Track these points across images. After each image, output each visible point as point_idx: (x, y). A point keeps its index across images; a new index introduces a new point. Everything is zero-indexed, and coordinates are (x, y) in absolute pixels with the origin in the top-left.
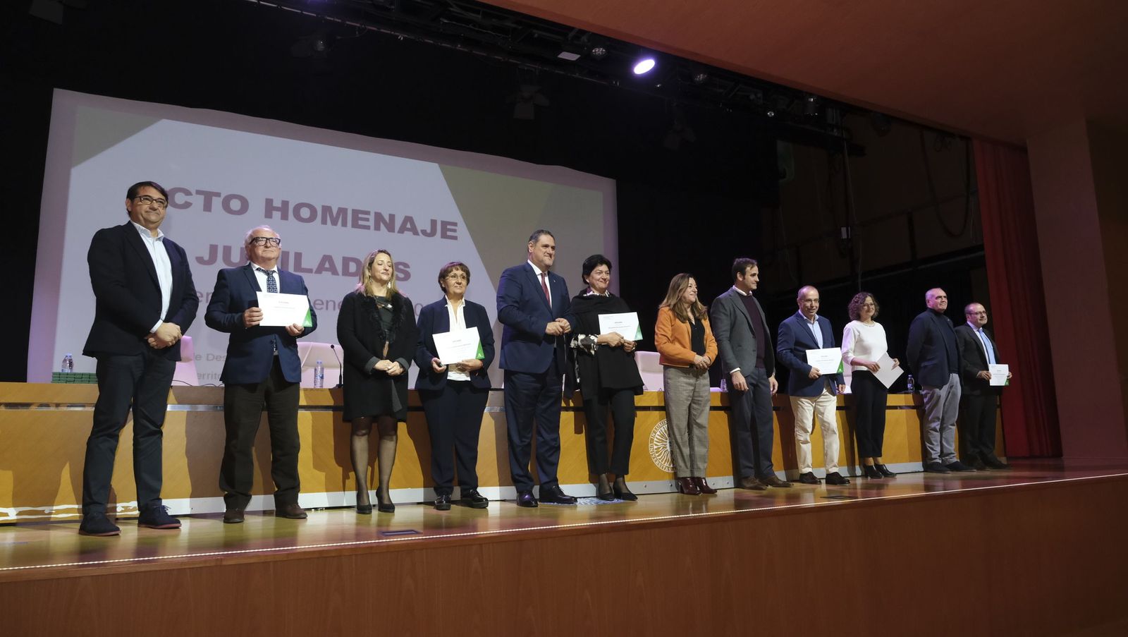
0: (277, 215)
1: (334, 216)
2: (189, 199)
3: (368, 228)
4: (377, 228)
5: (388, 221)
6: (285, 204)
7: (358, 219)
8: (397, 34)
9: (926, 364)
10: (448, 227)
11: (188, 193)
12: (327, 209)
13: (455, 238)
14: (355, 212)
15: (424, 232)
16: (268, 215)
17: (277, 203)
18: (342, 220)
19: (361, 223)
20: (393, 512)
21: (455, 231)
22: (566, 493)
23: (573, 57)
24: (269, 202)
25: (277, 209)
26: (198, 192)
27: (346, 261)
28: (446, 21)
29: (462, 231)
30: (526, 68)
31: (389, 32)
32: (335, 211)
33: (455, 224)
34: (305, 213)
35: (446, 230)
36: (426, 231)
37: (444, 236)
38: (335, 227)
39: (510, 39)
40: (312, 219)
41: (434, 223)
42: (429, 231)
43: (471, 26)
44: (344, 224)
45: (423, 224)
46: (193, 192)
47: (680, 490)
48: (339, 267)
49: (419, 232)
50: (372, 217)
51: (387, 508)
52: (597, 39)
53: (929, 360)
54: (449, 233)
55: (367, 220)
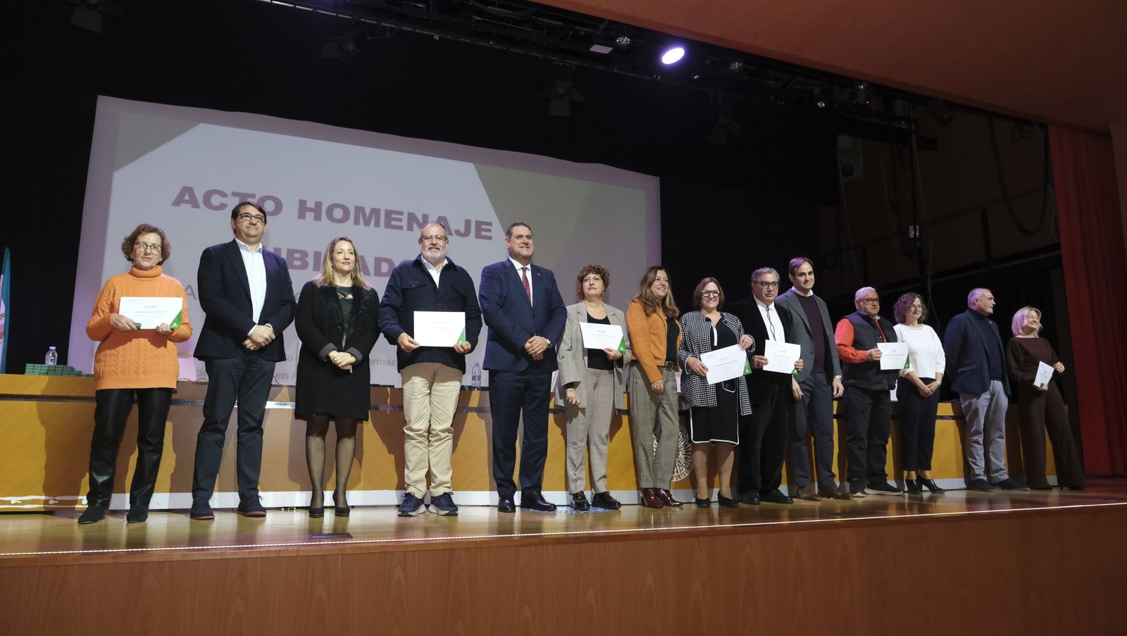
0: (310, 215)
1: (367, 217)
2: (224, 200)
3: (400, 228)
4: (410, 228)
5: (421, 221)
6: (318, 205)
7: (391, 219)
8: (432, 34)
9: (964, 369)
10: (483, 227)
11: (223, 195)
12: (359, 210)
13: (490, 238)
14: (389, 213)
15: (458, 232)
16: (302, 216)
17: (311, 204)
18: (375, 221)
19: (394, 223)
20: (348, 515)
21: (489, 231)
22: (547, 499)
23: (605, 50)
24: (303, 203)
25: (310, 210)
26: (234, 194)
27: (378, 261)
28: (478, 19)
29: (498, 231)
30: (561, 64)
31: (423, 32)
32: (368, 213)
33: (490, 224)
34: (338, 213)
35: (481, 230)
36: (459, 231)
37: (478, 236)
38: (367, 227)
39: (545, 35)
40: (345, 218)
41: (468, 223)
42: (463, 231)
43: (505, 24)
44: (377, 225)
45: (456, 224)
46: (230, 195)
47: (640, 503)
48: (371, 266)
49: (453, 233)
50: (405, 218)
51: (342, 511)
52: (623, 28)
53: (969, 365)
54: (483, 233)
55: (400, 220)
